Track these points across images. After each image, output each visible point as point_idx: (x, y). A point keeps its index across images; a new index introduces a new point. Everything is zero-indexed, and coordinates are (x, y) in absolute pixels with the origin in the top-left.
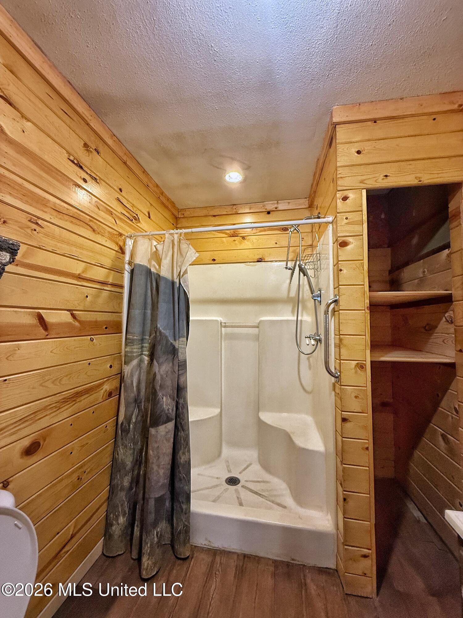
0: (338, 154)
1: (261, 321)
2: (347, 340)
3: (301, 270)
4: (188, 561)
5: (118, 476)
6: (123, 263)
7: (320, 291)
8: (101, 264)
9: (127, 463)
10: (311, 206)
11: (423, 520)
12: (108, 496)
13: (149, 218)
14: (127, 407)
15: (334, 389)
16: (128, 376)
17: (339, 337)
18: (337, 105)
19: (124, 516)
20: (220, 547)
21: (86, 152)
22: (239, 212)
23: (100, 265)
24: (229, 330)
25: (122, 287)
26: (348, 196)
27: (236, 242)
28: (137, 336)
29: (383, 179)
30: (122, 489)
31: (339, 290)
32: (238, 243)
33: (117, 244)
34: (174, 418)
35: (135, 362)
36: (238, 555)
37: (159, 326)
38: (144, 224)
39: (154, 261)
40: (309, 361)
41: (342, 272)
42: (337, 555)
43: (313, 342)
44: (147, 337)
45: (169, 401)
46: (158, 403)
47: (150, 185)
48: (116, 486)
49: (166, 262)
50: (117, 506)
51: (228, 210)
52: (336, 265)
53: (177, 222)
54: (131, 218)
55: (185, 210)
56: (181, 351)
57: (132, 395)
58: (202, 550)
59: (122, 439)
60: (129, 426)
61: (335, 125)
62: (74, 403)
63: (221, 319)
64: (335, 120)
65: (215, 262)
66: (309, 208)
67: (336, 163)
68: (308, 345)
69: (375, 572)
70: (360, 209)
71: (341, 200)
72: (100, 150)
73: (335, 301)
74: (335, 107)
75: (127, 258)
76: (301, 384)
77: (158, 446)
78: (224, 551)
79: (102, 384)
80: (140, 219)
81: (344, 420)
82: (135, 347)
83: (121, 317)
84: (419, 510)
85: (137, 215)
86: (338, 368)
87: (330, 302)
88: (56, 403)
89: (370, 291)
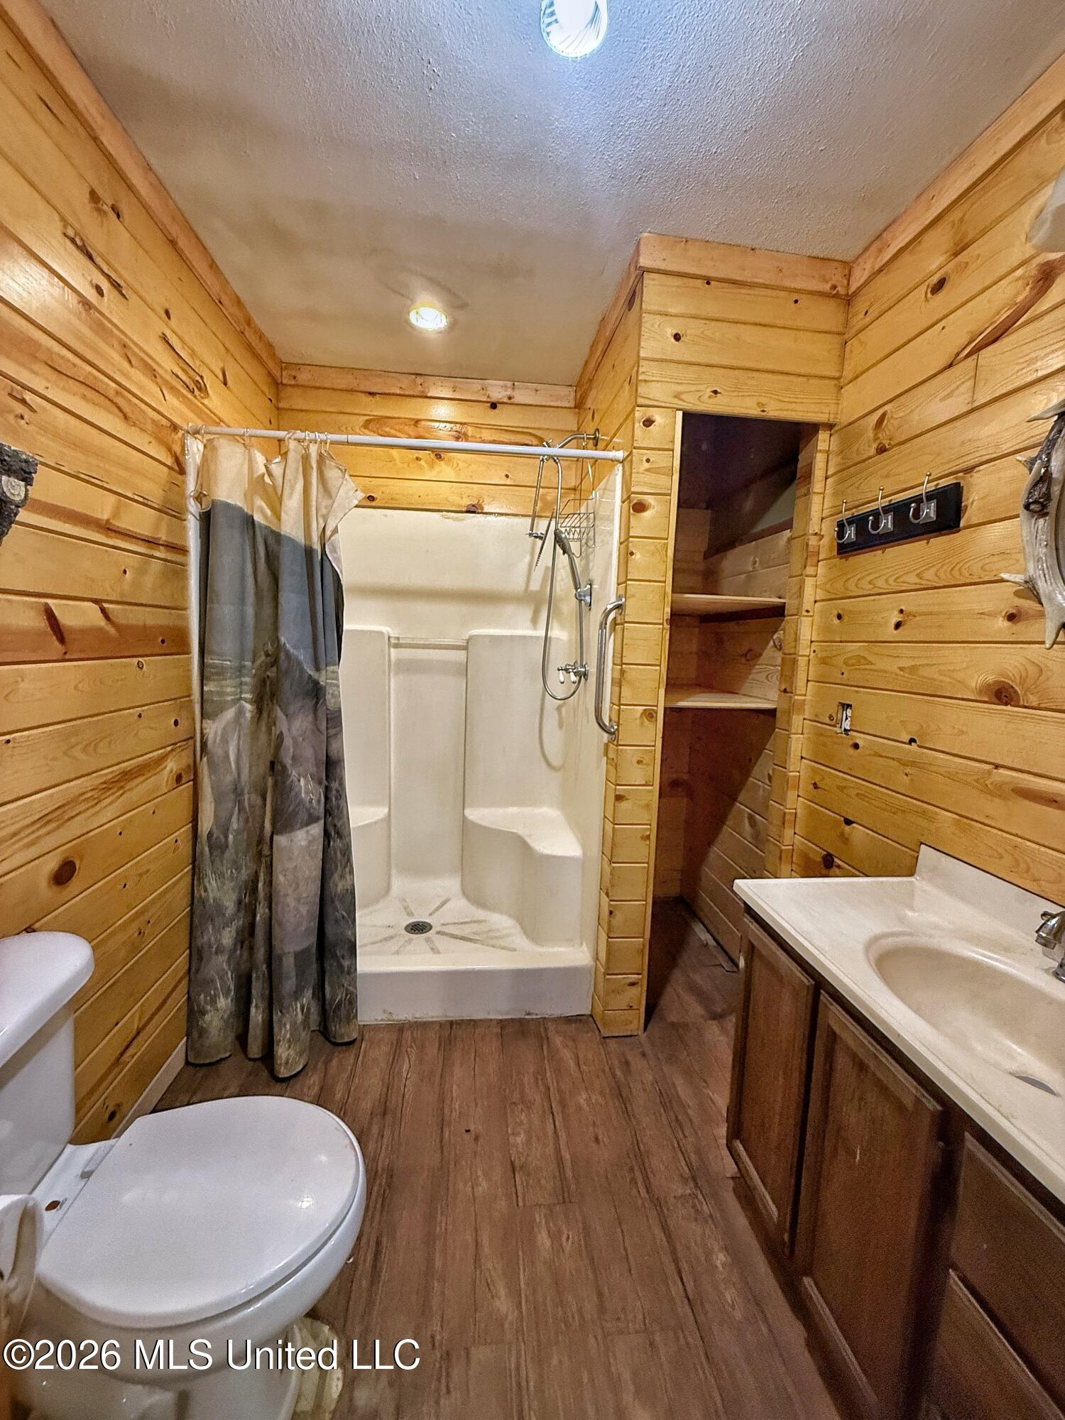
0: (643, 333)
1: (471, 638)
2: (632, 672)
3: (559, 540)
4: (356, 1045)
5: (210, 928)
6: (183, 496)
7: (590, 585)
8: (144, 498)
9: (227, 904)
10: (579, 405)
11: (712, 943)
12: (187, 968)
13: (225, 384)
14: (218, 801)
15: (606, 754)
16: (218, 741)
17: (619, 667)
18: (650, 232)
19: (226, 995)
20: (410, 1018)
21: (95, 214)
22: (429, 395)
23: (141, 499)
24: (406, 653)
25: (183, 551)
26: (654, 418)
27: (422, 462)
28: (229, 661)
29: (710, 397)
30: (220, 950)
31: (626, 587)
32: (425, 466)
33: (169, 449)
34: (323, 815)
35: (230, 714)
36: (441, 1024)
37: (283, 639)
38: (216, 401)
39: (262, 499)
40: (560, 714)
41: (633, 557)
42: (593, 996)
43: (573, 678)
44: (248, 664)
45: (311, 785)
46: (291, 789)
47: (225, 300)
48: (206, 947)
49: (292, 503)
50: (212, 981)
51: (405, 384)
52: (624, 542)
53: (278, 395)
54: (192, 386)
55: (298, 366)
56: (331, 692)
57: (229, 779)
58: (376, 1028)
59: (213, 862)
60: (226, 837)
61: (644, 271)
62: (121, 792)
63: (389, 629)
64: (644, 261)
65: (373, 504)
66: (575, 408)
67: (639, 352)
68: (562, 683)
69: (644, 1003)
70: (669, 446)
71: (641, 424)
72: (124, 208)
73: (618, 607)
74: (646, 234)
75: (191, 486)
76: (544, 755)
77: (296, 866)
78: (416, 1022)
79: (163, 758)
80: (208, 386)
81: (619, 798)
82: (229, 682)
83: (185, 618)
84: (709, 931)
85: (202, 377)
86: (615, 718)
87: (610, 607)
88: (92, 790)
89: (673, 592)
